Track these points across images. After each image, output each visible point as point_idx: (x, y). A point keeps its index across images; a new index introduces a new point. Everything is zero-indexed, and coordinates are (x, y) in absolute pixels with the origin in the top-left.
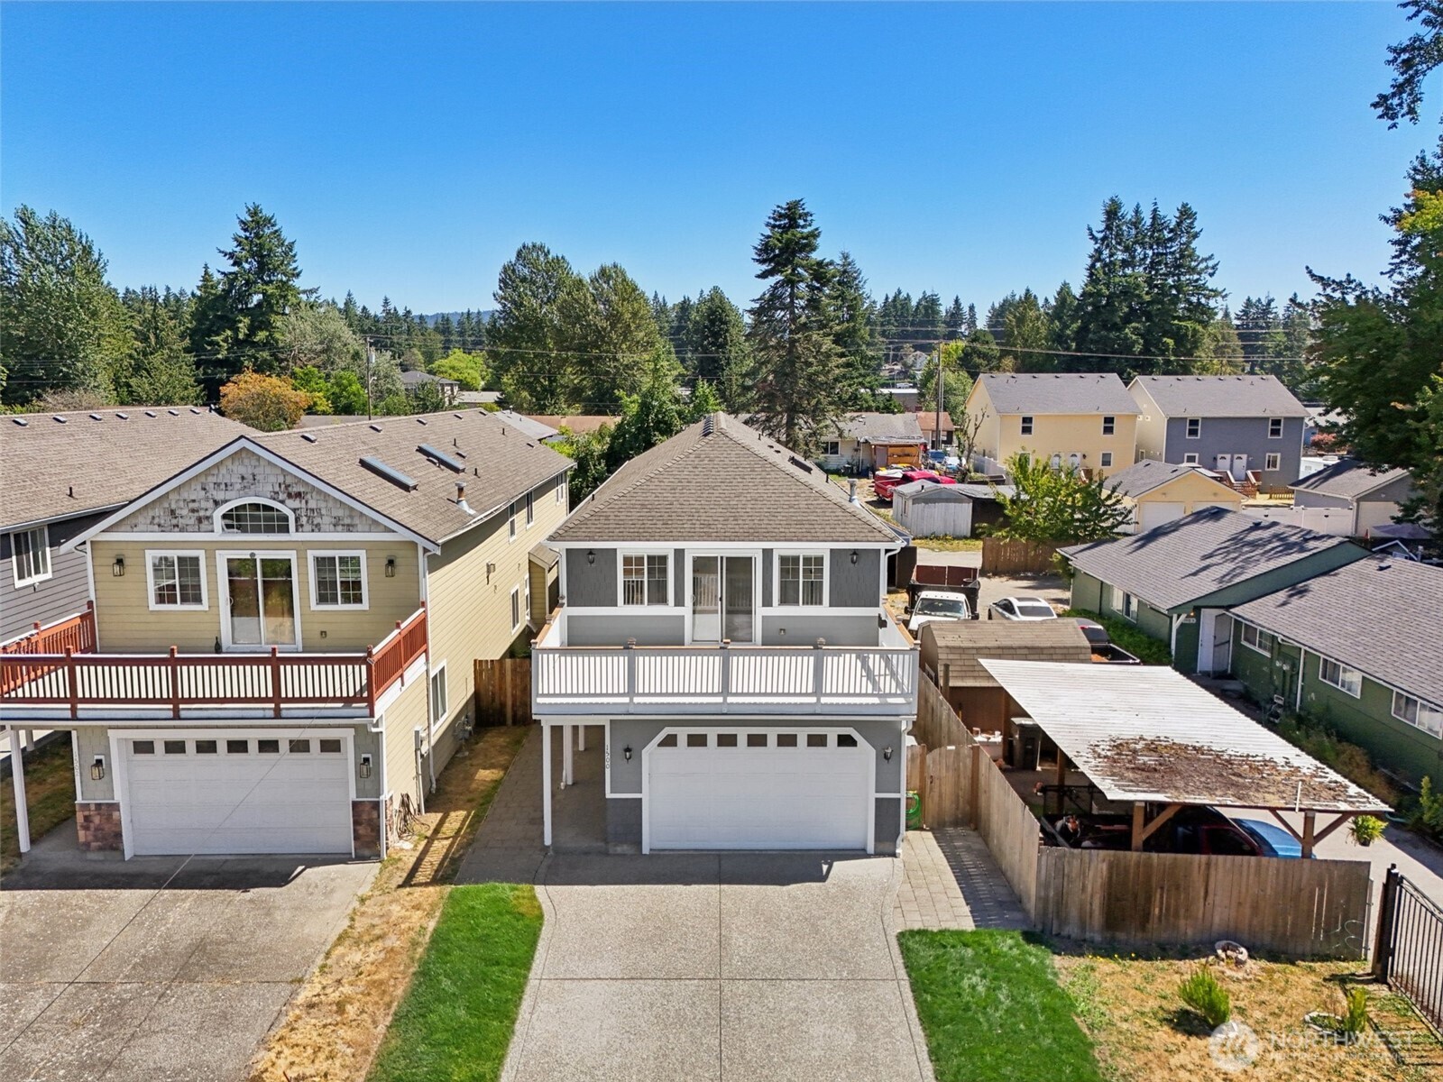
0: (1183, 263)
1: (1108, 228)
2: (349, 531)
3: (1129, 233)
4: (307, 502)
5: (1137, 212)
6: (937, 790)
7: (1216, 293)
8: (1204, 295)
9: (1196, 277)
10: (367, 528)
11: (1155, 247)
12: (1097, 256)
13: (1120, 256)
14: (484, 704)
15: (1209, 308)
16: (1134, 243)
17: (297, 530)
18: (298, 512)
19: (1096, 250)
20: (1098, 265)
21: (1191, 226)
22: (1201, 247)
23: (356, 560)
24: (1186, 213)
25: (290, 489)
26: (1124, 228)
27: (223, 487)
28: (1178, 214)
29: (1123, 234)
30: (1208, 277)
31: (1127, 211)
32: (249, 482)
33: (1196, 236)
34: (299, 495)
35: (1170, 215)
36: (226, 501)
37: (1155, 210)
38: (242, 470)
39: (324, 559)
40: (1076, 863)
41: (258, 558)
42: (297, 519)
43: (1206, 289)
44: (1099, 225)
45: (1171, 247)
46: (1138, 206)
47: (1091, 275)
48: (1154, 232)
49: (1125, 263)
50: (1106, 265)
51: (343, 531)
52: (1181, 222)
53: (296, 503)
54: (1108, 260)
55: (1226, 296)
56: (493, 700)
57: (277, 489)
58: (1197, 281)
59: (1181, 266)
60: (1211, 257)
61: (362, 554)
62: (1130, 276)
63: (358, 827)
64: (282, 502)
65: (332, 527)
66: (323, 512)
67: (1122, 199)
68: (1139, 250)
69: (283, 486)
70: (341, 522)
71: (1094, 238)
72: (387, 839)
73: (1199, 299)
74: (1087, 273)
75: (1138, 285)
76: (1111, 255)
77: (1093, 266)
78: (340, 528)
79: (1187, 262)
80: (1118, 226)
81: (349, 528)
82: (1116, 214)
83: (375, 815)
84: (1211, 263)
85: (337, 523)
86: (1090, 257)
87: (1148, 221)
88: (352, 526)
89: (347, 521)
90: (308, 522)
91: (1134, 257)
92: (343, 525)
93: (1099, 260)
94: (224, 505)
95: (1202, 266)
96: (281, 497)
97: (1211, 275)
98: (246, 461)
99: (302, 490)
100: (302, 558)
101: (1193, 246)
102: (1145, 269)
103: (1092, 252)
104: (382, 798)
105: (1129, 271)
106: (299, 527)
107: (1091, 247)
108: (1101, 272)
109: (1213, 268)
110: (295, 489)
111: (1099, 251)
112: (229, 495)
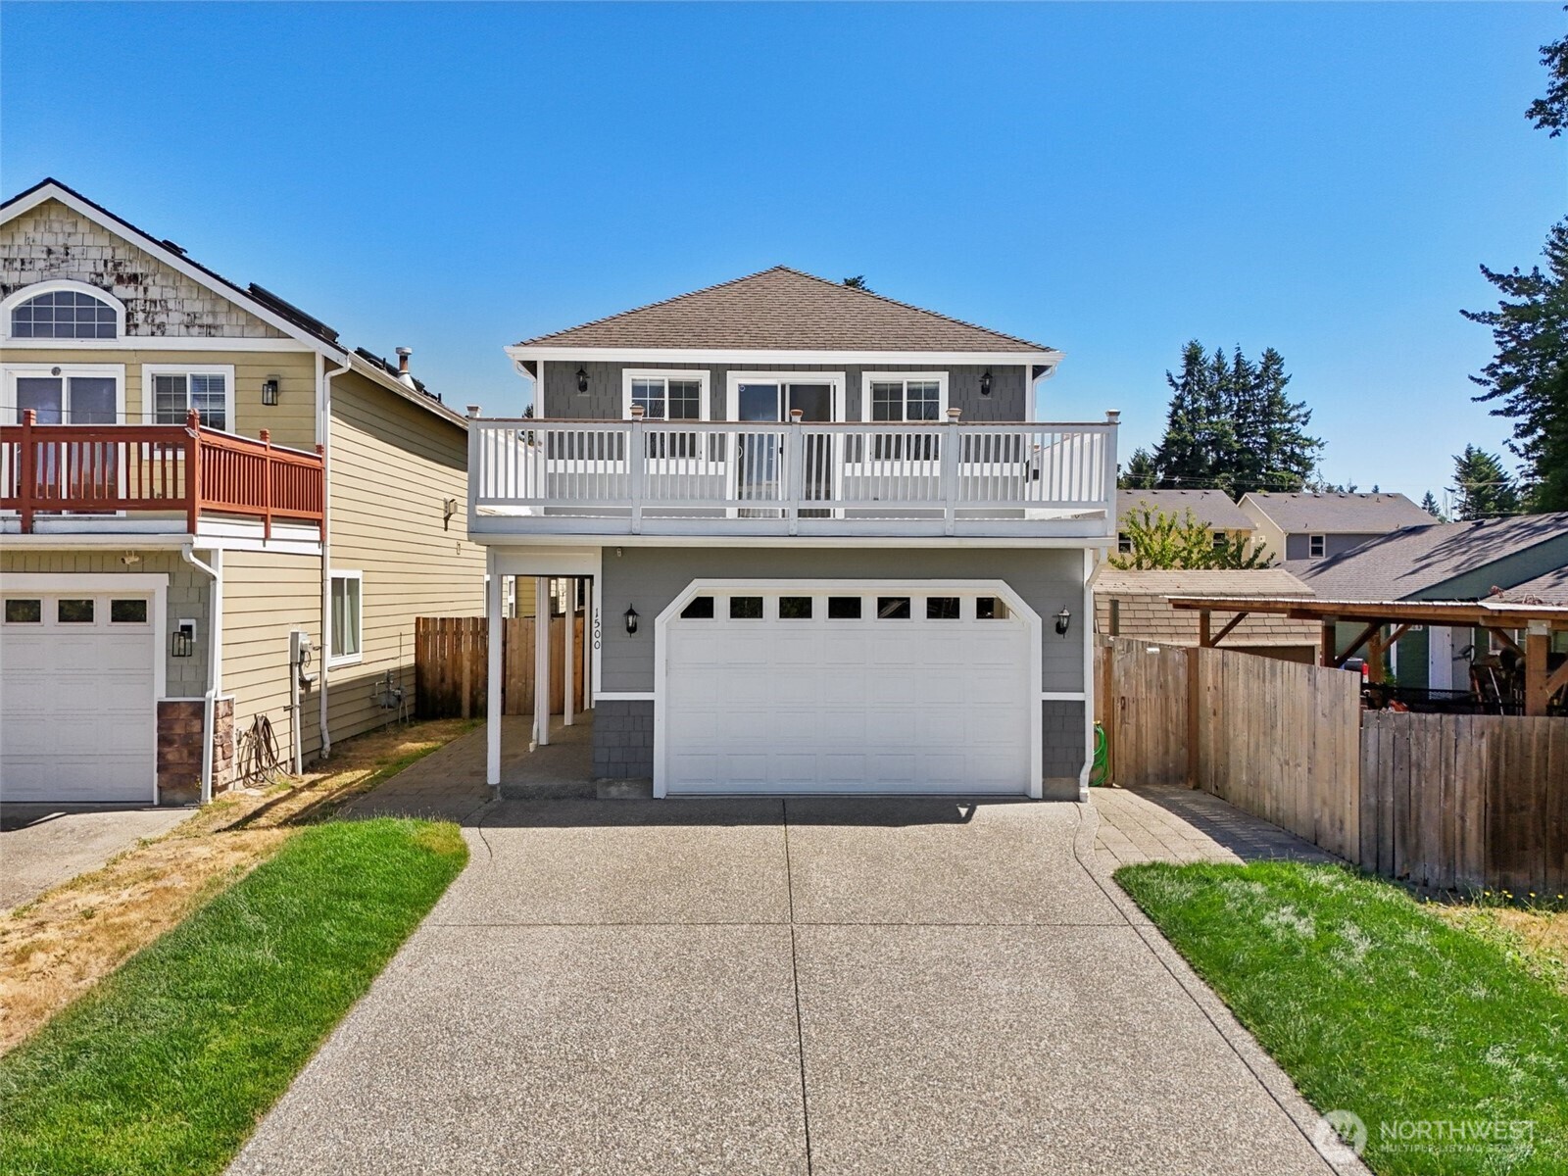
0: (1273, 408)
1: (1189, 373)
2: (210, 335)
3: (1212, 380)
4: (146, 290)
5: (1219, 357)
6: (1132, 721)
7: (1310, 443)
8: (1298, 445)
9: (1287, 426)
10: (238, 331)
11: (1241, 394)
12: (1178, 405)
13: (1203, 403)
14: (430, 683)
15: (1305, 458)
16: (1219, 389)
17: (128, 333)
18: (131, 305)
19: (1177, 398)
20: (1180, 412)
21: (1278, 372)
22: (1291, 394)
23: (218, 383)
24: (1272, 358)
25: (121, 269)
26: (1206, 373)
27: (18, 264)
28: (1263, 360)
29: (1205, 380)
30: (1300, 426)
31: (1209, 355)
32: (58, 259)
33: (1284, 382)
34: (134, 278)
35: (1255, 360)
36: (21, 286)
37: (1239, 355)
38: (49, 240)
39: (168, 379)
40: (1431, 742)
41: (64, 376)
42: (129, 316)
43: (1300, 438)
44: (1179, 370)
45: (1259, 394)
46: (1220, 351)
47: (1174, 423)
48: (1238, 378)
49: (1210, 412)
50: (1188, 413)
51: (200, 335)
52: (1268, 367)
53: (128, 292)
54: (1190, 408)
55: (1323, 444)
56: (443, 680)
57: (100, 269)
58: (1289, 430)
59: (1272, 414)
60: (1302, 405)
61: (227, 372)
62: (1217, 423)
63: (166, 750)
64: (108, 289)
65: (183, 329)
66: (171, 305)
67: (1202, 343)
68: (1224, 398)
69: (110, 265)
70: (197, 322)
71: (1174, 384)
72: (215, 770)
73: (1292, 449)
74: (1168, 421)
75: (1226, 432)
76: (1194, 401)
77: (1175, 413)
78: (195, 330)
79: (1276, 409)
80: (1199, 371)
81: (210, 330)
82: (1196, 358)
83: (196, 728)
84: (1303, 411)
85: (191, 323)
86: (1171, 405)
87: (1232, 367)
88: (215, 327)
89: (208, 320)
90: (146, 320)
91: (1218, 404)
92: (201, 326)
93: (1181, 407)
94: (18, 293)
95: (1293, 414)
96: (107, 280)
97: (1304, 423)
98: (56, 227)
99: (139, 271)
100: (133, 377)
101: (1282, 391)
102: (1232, 416)
103: (1172, 399)
104: (210, 694)
105: (1214, 419)
106: (131, 327)
107: (1171, 394)
108: (1185, 419)
109: (1305, 416)
110: (129, 269)
111: (1180, 398)
112: (25, 277)
